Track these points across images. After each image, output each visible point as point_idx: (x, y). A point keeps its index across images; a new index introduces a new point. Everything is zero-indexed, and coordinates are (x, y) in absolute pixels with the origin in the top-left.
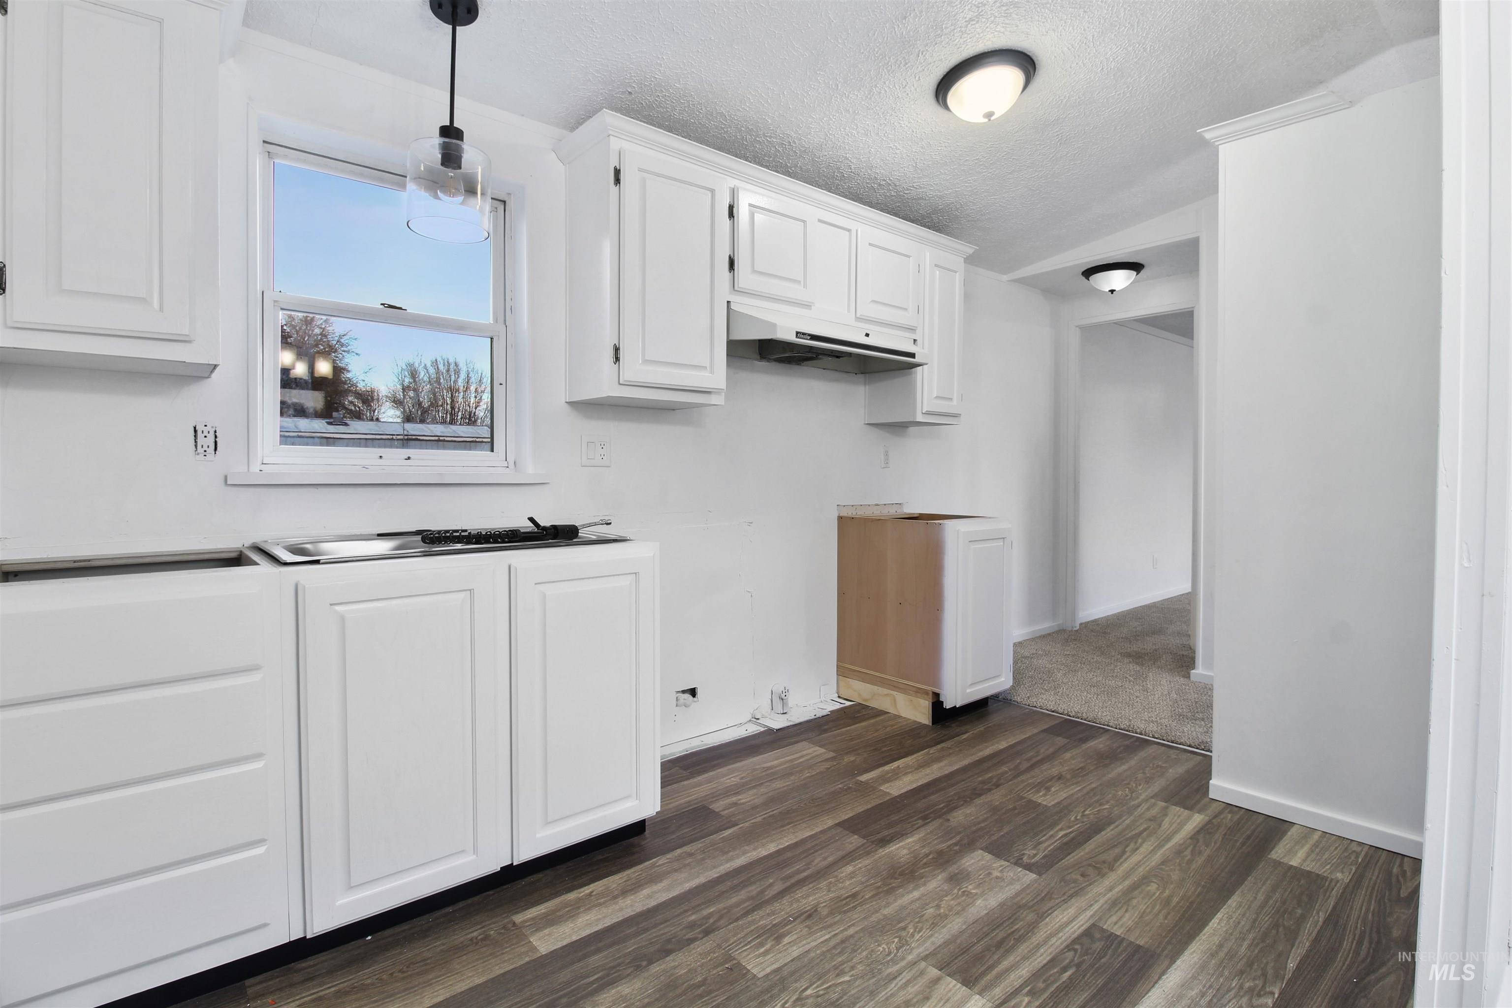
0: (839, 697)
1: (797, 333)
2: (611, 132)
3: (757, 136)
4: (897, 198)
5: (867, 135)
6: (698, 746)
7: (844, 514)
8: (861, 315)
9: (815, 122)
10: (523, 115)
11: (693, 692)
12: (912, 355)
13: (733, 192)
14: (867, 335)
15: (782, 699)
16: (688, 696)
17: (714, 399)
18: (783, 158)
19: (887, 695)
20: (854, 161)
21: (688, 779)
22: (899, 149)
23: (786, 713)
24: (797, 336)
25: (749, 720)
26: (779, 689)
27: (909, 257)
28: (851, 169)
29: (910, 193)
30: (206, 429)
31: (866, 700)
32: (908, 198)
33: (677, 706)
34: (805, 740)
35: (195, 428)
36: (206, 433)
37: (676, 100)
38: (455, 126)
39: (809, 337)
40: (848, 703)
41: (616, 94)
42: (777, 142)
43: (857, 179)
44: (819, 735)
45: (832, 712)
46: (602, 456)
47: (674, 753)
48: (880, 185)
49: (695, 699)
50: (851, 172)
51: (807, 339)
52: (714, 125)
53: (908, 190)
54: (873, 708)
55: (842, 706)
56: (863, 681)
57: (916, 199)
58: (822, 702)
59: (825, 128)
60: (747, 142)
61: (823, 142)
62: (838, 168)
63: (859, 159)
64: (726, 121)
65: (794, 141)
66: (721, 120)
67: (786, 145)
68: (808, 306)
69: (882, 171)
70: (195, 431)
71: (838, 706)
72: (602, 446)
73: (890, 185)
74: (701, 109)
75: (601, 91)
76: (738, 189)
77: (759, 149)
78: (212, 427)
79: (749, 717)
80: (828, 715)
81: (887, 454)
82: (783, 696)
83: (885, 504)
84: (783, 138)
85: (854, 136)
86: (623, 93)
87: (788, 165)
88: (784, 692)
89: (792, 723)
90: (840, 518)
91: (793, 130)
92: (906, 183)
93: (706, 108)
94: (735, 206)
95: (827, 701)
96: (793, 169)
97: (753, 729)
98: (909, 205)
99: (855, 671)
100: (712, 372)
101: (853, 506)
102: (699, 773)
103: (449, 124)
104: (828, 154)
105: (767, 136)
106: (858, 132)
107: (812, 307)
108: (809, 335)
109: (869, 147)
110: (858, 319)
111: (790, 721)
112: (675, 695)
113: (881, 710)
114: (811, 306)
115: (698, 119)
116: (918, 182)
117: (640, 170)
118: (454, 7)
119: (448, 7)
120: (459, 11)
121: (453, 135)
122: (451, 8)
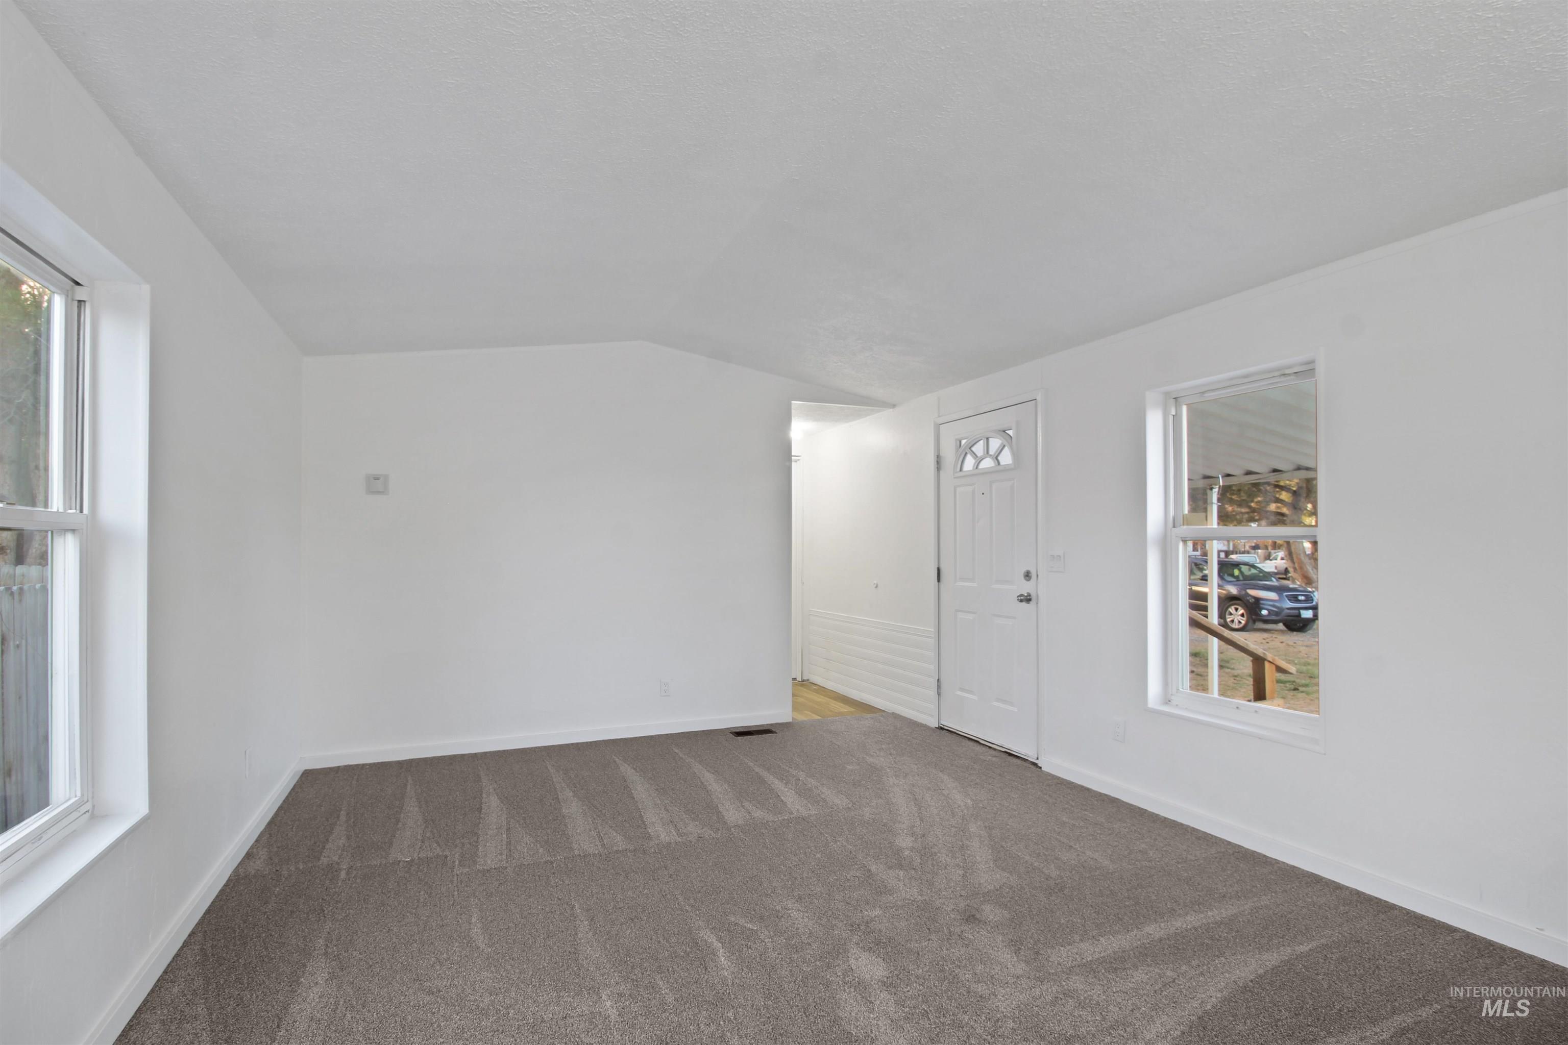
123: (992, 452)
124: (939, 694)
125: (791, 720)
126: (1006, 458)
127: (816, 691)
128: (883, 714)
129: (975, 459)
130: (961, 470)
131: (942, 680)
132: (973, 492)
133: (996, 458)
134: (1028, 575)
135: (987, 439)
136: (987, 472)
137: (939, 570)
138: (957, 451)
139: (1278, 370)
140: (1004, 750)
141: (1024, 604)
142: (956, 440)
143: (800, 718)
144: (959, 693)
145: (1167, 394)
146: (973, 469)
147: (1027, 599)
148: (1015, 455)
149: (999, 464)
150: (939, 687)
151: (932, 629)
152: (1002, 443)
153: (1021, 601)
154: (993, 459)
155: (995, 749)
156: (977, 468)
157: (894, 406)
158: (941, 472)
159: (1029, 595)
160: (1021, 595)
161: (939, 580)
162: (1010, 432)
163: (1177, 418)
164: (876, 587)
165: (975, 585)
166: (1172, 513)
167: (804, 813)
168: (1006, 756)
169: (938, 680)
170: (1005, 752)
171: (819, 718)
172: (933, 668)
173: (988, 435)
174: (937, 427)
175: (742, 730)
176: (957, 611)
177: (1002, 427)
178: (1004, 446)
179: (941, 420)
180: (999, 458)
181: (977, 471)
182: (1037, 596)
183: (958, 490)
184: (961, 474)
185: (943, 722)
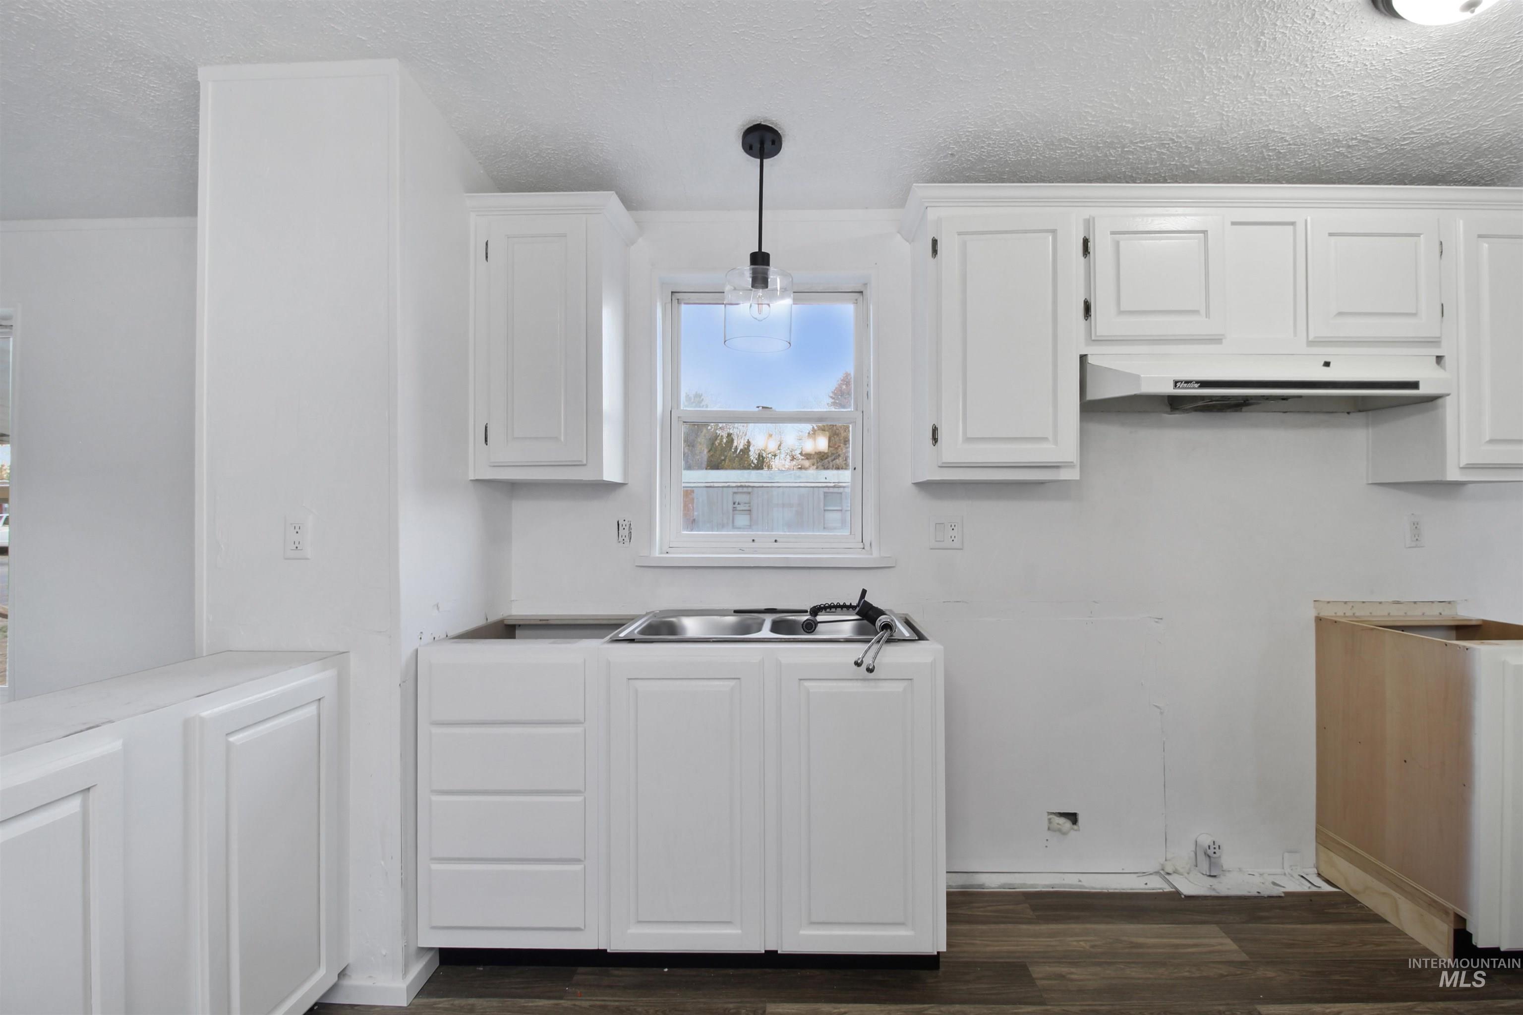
0: (1319, 875)
1: (1176, 383)
2: (927, 204)
3: (1123, 147)
4: (1390, 154)
5: (1287, 94)
6: (1071, 886)
7: (1328, 612)
8: (1315, 337)
9: (1195, 106)
10: (867, 208)
11: (1073, 817)
12: (1415, 385)
13: (1089, 223)
14: (1327, 364)
15: (1209, 857)
16: (1066, 824)
17: (1065, 475)
18: (1174, 159)
19: (1384, 894)
20: (1286, 130)
21: (1030, 922)
22: (1354, 94)
23: (1214, 876)
24: (1176, 386)
25: (1156, 870)
26: (1205, 840)
27: (1418, 235)
28: (1286, 141)
29: (1412, 143)
30: (624, 523)
31: (1357, 892)
32: (1413, 150)
33: (1049, 829)
34: (1217, 923)
35: (618, 522)
36: (624, 526)
37: (1003, 144)
38: (763, 251)
39: (1197, 385)
40: (1327, 888)
41: (938, 161)
42: (1155, 144)
43: (1306, 150)
44: (1244, 923)
45: (1288, 894)
46: (953, 538)
47: (1038, 885)
48: (1349, 147)
49: (1075, 827)
50: (1290, 144)
51: (1194, 388)
52: (1062, 153)
53: (1405, 139)
54: (1363, 907)
55: (1314, 889)
56: (1351, 862)
57: (1429, 147)
58: (1285, 874)
59: (1214, 108)
60: (1114, 157)
61: (1222, 124)
62: (1266, 146)
63: (1293, 125)
64: (1074, 144)
65: (1178, 137)
66: (1067, 145)
67: (1168, 144)
68: (1216, 340)
69: (1342, 129)
70: (618, 525)
71: (1305, 888)
72: (953, 527)
73: (1369, 142)
74: (1037, 143)
75: (924, 163)
76: (1094, 218)
77: (1134, 159)
78: (628, 522)
79: (1157, 868)
80: (1280, 897)
81: (1416, 526)
82: (1210, 852)
83: (1415, 602)
84: (1160, 137)
85: (1266, 101)
86: (945, 157)
87: (1187, 164)
88: (1212, 848)
89: (1213, 893)
90: (1319, 620)
91: (1168, 125)
92: (1395, 131)
93: (1042, 139)
94: (1091, 240)
95: (1292, 876)
96: (1196, 166)
97: (1156, 885)
98: (1421, 158)
99: (1339, 843)
100: (1056, 442)
101: (1346, 603)
102: (1047, 920)
103: (757, 250)
104: (1239, 134)
105: (1137, 143)
106: (1271, 96)
107: (1224, 341)
108: (1197, 382)
109: (1299, 107)
110: (1311, 343)
111: (1214, 889)
112: (1045, 817)
113: (1377, 915)
114: (1221, 339)
115: (1040, 154)
116: (1418, 125)
117: (960, 234)
118: (762, 143)
119: (757, 146)
120: (765, 146)
121: (760, 259)
122: (759, 146)
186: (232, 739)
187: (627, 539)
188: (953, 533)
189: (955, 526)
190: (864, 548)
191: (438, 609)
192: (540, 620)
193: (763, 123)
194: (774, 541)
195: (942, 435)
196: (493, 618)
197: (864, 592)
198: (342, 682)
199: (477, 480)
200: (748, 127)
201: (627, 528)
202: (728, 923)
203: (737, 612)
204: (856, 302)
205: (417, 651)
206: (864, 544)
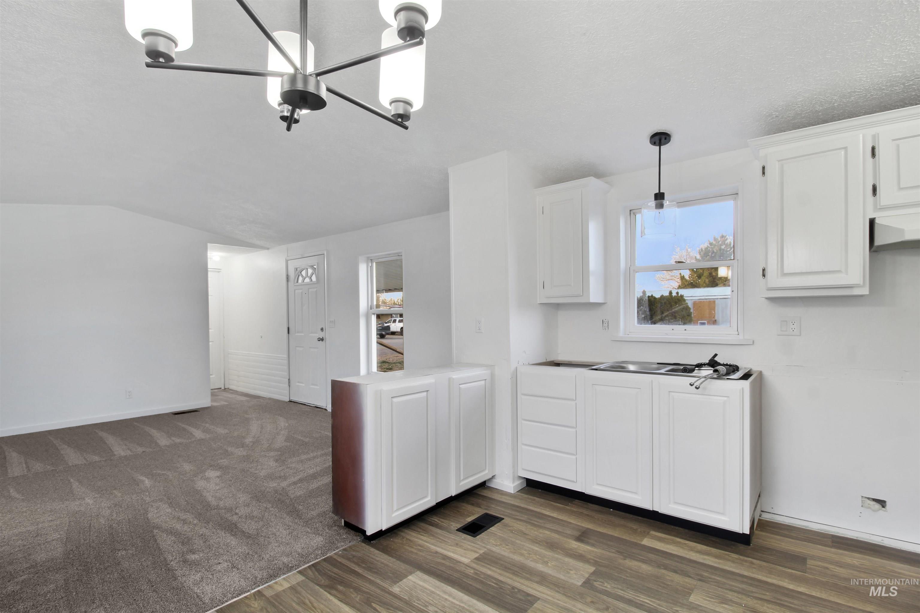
11: (882, 502)
13: (875, 137)
16: (875, 505)
30: (606, 321)
35: (603, 320)
46: (793, 329)
49: (883, 508)
70: (603, 322)
72: (793, 323)
76: (878, 134)
78: (608, 320)
94: (877, 147)
100: (846, 273)
103: (659, 192)
112: (859, 499)
117: (779, 161)
118: (660, 140)
119: (658, 142)
120: (662, 141)
121: (659, 197)
122: (659, 141)
123: (309, 275)
124: (289, 386)
125: (210, 405)
126: (314, 278)
127: (232, 393)
128: (264, 399)
129: (302, 277)
130: (297, 282)
131: (290, 379)
132: (302, 293)
133: (311, 278)
134: (322, 329)
135: (307, 269)
136: (307, 284)
137: (288, 328)
138: (295, 273)
139: (397, 253)
140: (315, 406)
141: (321, 341)
142: (295, 268)
143: (215, 404)
144: (298, 384)
145: (368, 258)
146: (302, 282)
147: (322, 340)
148: (317, 278)
149: (312, 281)
150: (289, 382)
151: (286, 356)
152: (312, 272)
153: (319, 340)
154: (309, 278)
155: (312, 406)
156: (303, 282)
157: (268, 249)
158: (289, 283)
159: (323, 338)
160: (319, 338)
161: (288, 333)
162: (315, 267)
163: (372, 267)
164: (262, 337)
165: (303, 334)
166: (370, 304)
167: (203, 437)
168: (316, 408)
169: (289, 379)
170: (315, 407)
171: (227, 403)
172: (286, 374)
173: (307, 267)
174: (287, 261)
175: (179, 412)
176: (296, 347)
177: (312, 264)
178: (313, 274)
179: (288, 258)
180: (312, 278)
181: (303, 283)
182: (326, 338)
183: (296, 291)
184: (297, 284)
185: (291, 398)
186: (461, 386)
187: (607, 328)
188: (793, 327)
189: (795, 322)
190: (738, 334)
191: (525, 353)
192: (568, 362)
193: (658, 132)
194: (684, 330)
195: (768, 273)
196: (548, 360)
197: (716, 355)
198: (492, 375)
199: (541, 303)
200: (652, 135)
201: (607, 323)
202: (636, 493)
203: (658, 363)
204: (735, 199)
205: (517, 368)
206: (738, 332)
